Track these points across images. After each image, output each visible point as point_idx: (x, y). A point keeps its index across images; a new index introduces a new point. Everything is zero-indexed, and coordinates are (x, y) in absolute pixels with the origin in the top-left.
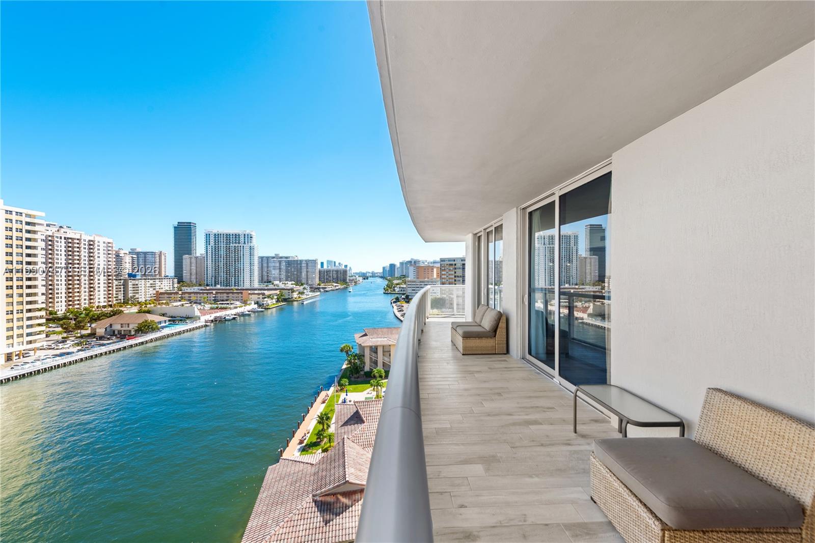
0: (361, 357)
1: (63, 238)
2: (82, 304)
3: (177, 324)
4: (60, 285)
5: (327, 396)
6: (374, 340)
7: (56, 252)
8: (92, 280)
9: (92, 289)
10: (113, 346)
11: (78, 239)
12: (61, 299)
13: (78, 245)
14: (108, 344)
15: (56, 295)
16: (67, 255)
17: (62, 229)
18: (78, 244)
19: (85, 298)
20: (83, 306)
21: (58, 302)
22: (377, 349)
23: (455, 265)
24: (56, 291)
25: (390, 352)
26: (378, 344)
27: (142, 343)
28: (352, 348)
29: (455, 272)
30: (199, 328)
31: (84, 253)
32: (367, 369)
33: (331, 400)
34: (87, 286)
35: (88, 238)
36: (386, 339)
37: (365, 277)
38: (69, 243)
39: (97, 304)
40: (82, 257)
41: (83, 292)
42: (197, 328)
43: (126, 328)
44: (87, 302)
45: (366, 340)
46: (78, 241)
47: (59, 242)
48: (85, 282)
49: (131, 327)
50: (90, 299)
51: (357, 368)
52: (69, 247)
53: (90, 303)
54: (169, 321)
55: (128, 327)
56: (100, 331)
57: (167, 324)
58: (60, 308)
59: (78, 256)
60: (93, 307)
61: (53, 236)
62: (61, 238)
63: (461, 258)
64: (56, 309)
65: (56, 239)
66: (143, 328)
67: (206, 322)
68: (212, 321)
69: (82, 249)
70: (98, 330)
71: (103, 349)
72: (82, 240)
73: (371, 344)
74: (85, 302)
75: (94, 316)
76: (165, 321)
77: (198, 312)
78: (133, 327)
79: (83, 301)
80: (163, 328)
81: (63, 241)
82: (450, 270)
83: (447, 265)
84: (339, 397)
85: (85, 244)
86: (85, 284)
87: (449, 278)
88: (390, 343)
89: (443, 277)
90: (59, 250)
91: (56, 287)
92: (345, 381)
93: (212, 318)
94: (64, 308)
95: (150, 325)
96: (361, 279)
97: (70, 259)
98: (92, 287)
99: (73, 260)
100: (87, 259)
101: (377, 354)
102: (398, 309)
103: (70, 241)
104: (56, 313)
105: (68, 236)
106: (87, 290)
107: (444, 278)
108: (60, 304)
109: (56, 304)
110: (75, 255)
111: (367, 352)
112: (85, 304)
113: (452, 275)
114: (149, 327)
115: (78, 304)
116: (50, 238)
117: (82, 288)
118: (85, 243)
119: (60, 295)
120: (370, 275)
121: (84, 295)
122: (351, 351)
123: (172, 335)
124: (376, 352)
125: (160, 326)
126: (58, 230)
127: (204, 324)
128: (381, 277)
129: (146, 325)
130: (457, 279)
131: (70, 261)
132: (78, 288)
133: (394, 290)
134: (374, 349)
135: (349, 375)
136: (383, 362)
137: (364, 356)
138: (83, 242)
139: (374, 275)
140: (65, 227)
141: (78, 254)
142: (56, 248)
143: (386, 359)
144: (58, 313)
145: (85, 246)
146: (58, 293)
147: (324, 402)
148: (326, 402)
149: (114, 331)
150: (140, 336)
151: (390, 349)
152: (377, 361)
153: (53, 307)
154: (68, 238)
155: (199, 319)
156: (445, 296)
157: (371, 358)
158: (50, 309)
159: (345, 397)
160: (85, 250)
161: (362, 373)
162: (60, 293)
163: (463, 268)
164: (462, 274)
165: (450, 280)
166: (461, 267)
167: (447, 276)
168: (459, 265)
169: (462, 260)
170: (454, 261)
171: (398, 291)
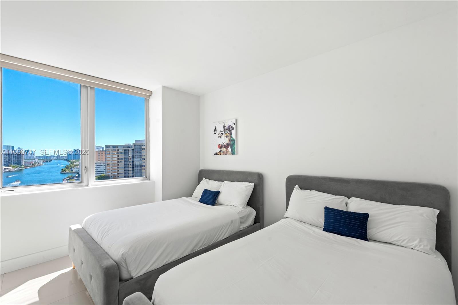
23: (118, 150)
29: (118, 156)
63: (122, 146)
82: (114, 154)
83: (111, 150)
87: (113, 160)
89: (108, 159)
107: (109, 160)
113: (115, 158)
120: (55, 158)
128: (66, 160)
130: (119, 161)
133: (72, 170)
139: (58, 158)
156: (109, 174)
163: (124, 153)
164: (124, 157)
165: (114, 162)
166: (123, 152)
167: (111, 159)
168: (121, 150)
169: (123, 147)
170: (117, 147)
171: (76, 171)
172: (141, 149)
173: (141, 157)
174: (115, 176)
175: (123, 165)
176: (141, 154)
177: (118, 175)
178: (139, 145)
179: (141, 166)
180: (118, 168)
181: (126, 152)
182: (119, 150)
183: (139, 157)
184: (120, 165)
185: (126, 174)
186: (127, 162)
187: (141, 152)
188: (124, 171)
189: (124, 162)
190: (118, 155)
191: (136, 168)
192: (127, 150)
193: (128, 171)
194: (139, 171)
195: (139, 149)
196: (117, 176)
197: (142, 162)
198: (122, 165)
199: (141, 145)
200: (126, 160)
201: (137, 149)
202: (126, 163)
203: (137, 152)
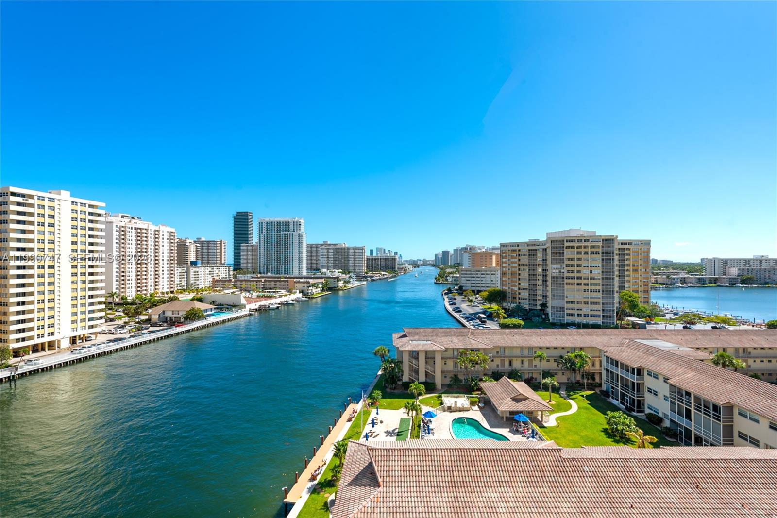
0: (399, 363)
1: (133, 228)
2: (149, 290)
3: (224, 312)
4: (130, 272)
5: (354, 411)
6: (415, 342)
7: (128, 241)
8: (157, 267)
9: (157, 276)
10: (161, 333)
11: (146, 229)
12: (131, 286)
13: (145, 235)
14: (158, 331)
15: (127, 282)
16: (136, 244)
17: (133, 220)
18: (146, 233)
19: (151, 284)
20: (149, 292)
21: (129, 288)
22: (418, 354)
23: (519, 250)
24: (127, 278)
25: (434, 358)
26: (420, 348)
27: (189, 331)
28: (389, 352)
29: (519, 260)
30: (244, 316)
31: (151, 242)
32: (406, 378)
33: (359, 418)
34: (153, 273)
35: (154, 228)
36: (429, 342)
37: (415, 265)
38: (138, 233)
39: (161, 290)
40: (149, 246)
41: (149, 279)
42: (241, 317)
43: (177, 316)
44: (153, 288)
45: (405, 343)
46: (145, 231)
47: (130, 232)
48: (151, 269)
49: (181, 314)
50: (156, 286)
51: (393, 376)
52: (138, 236)
53: (156, 289)
54: (215, 309)
55: (178, 314)
56: (155, 318)
57: (213, 312)
58: (130, 294)
59: (146, 245)
60: (157, 293)
61: (126, 227)
62: (132, 228)
63: (526, 243)
64: (127, 294)
65: (127, 229)
66: (190, 316)
67: (250, 310)
68: (256, 310)
69: (149, 238)
70: (153, 317)
71: (153, 336)
72: (149, 230)
73: (410, 348)
74: (151, 288)
75: (155, 302)
76: (211, 309)
77: (244, 301)
78: (182, 314)
79: (149, 288)
80: (209, 315)
81: (134, 231)
82: (512, 257)
83: (509, 250)
84: (369, 414)
85: (151, 234)
86: (151, 271)
87: (512, 267)
88: (435, 348)
89: (504, 265)
90: (130, 240)
91: (127, 274)
92: (378, 393)
93: (257, 307)
94: (134, 294)
95: (196, 314)
96: (411, 267)
97: (139, 248)
98: (157, 275)
99: (142, 249)
100: (153, 248)
101: (418, 361)
102: (449, 302)
103: (139, 231)
104: (126, 299)
105: (138, 226)
106: (153, 277)
107: (506, 267)
108: (130, 289)
109: (127, 290)
110: (143, 244)
111: (406, 358)
112: (151, 290)
113: (516, 263)
114: (195, 314)
115: (146, 290)
116: (123, 229)
117: (149, 275)
118: (151, 232)
119: (130, 282)
120: (421, 262)
121: (151, 282)
122: (387, 356)
123: (217, 323)
124: (417, 358)
125: (206, 314)
126: (130, 221)
127: (248, 312)
128: (433, 265)
129: (193, 313)
130: (521, 267)
131: (139, 250)
132: (146, 275)
133: (447, 280)
134: (414, 355)
135: (384, 384)
136: (426, 372)
137: (401, 362)
138: (150, 232)
139: (425, 263)
140: (136, 218)
141: (145, 243)
142: (127, 237)
143: (429, 367)
144: (128, 298)
145: (151, 236)
146: (129, 280)
147: (350, 420)
148: (353, 419)
149: (166, 318)
150: (188, 324)
151: (435, 355)
152: (418, 369)
153: (125, 292)
154: (138, 228)
155: (245, 307)
157: (410, 365)
158: (123, 294)
159: (376, 415)
160: (151, 239)
161: (400, 383)
162: (130, 280)
163: (529, 255)
164: (529, 262)
165: (513, 269)
166: (527, 253)
167: (509, 265)
168: (525, 250)
169: (528, 245)
170: (518, 246)
171: (451, 281)
172: (563, 247)
173: (564, 262)
174: (515, 293)
175: (528, 275)
176: (563, 256)
177: (520, 291)
178: (560, 241)
179: (563, 278)
180: (519, 279)
181: (532, 253)
182: (521, 251)
183: (559, 263)
184: (522, 275)
185: (532, 289)
186: (534, 270)
187: (563, 253)
188: (529, 285)
189: (529, 270)
190: (520, 258)
191: (554, 281)
192: (534, 250)
193: (536, 285)
194: (560, 287)
195: (560, 247)
196: (517, 293)
197: (565, 271)
198: (525, 274)
199: (563, 241)
200: (532, 267)
201: (557, 247)
202: (532, 272)
203: (556, 253)
